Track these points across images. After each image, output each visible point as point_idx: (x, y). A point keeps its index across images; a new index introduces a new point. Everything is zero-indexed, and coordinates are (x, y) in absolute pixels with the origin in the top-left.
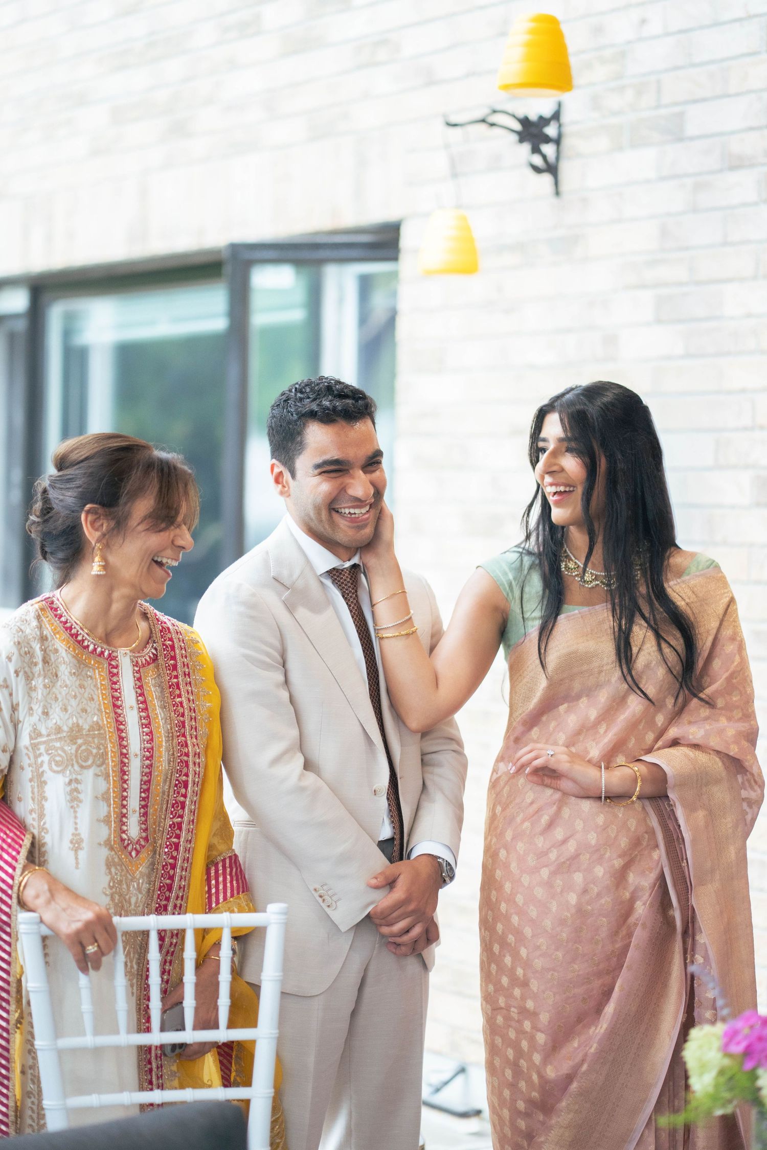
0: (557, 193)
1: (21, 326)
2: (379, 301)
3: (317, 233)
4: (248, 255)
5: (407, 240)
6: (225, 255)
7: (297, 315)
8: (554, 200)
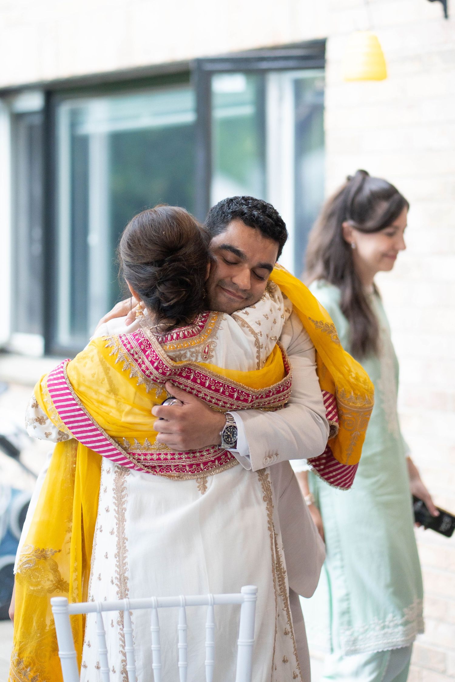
0: (446, 16)
1: (37, 121)
2: (309, 98)
3: (262, 49)
4: (209, 67)
5: (331, 53)
6: (192, 67)
7: (248, 110)
8: (443, 21)
